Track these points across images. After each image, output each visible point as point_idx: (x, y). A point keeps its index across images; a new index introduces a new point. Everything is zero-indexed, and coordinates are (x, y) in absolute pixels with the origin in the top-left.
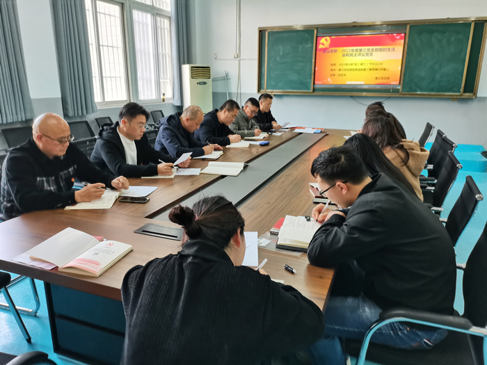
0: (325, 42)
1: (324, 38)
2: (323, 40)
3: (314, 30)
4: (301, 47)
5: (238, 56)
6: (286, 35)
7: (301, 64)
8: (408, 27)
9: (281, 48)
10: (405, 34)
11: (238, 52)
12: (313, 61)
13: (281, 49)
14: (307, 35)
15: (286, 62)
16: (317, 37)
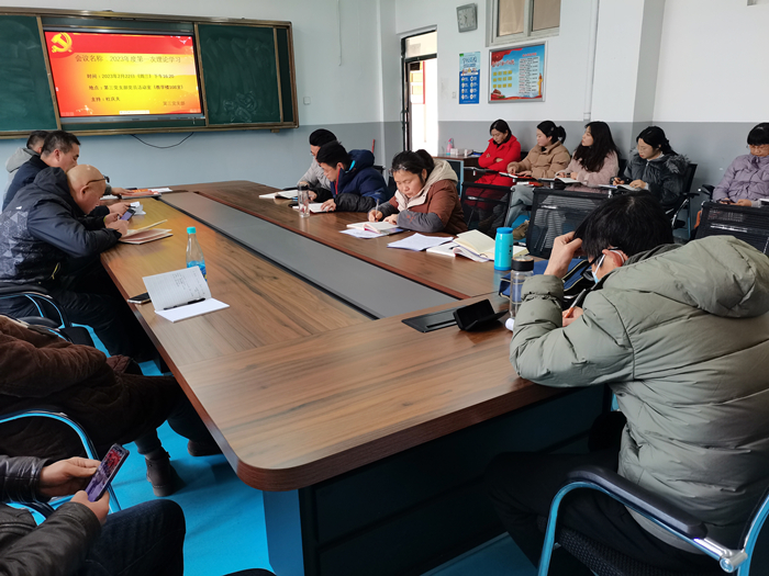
0: (62, 42)
1: (59, 35)
2: (57, 38)
3: (36, 18)
4: (15, 47)
7: (24, 81)
8: (196, 27)
10: (194, 37)
12: (49, 74)
14: (23, 27)
16: (45, 32)
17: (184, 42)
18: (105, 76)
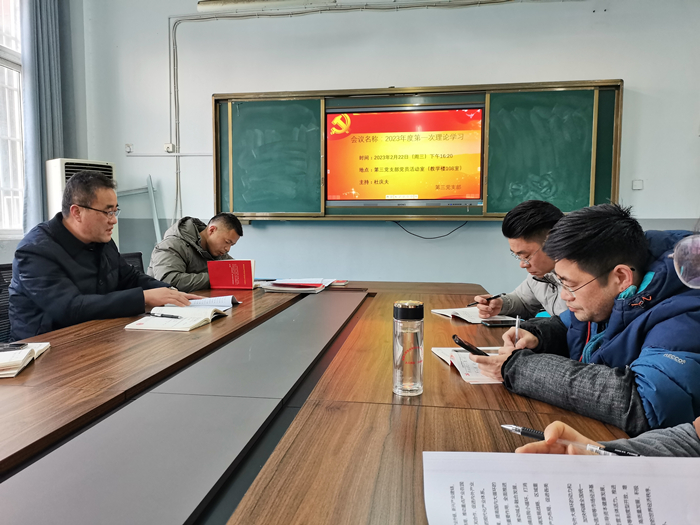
0: (341, 124)
1: (340, 117)
2: (337, 120)
3: (319, 101)
4: (297, 130)
5: (176, 149)
6: (268, 109)
7: (298, 163)
8: (488, 97)
9: (259, 132)
10: (483, 109)
11: (174, 142)
12: (322, 156)
13: (259, 135)
14: (307, 110)
15: (270, 160)
16: (326, 114)
17: (472, 115)
18: (377, 157)
